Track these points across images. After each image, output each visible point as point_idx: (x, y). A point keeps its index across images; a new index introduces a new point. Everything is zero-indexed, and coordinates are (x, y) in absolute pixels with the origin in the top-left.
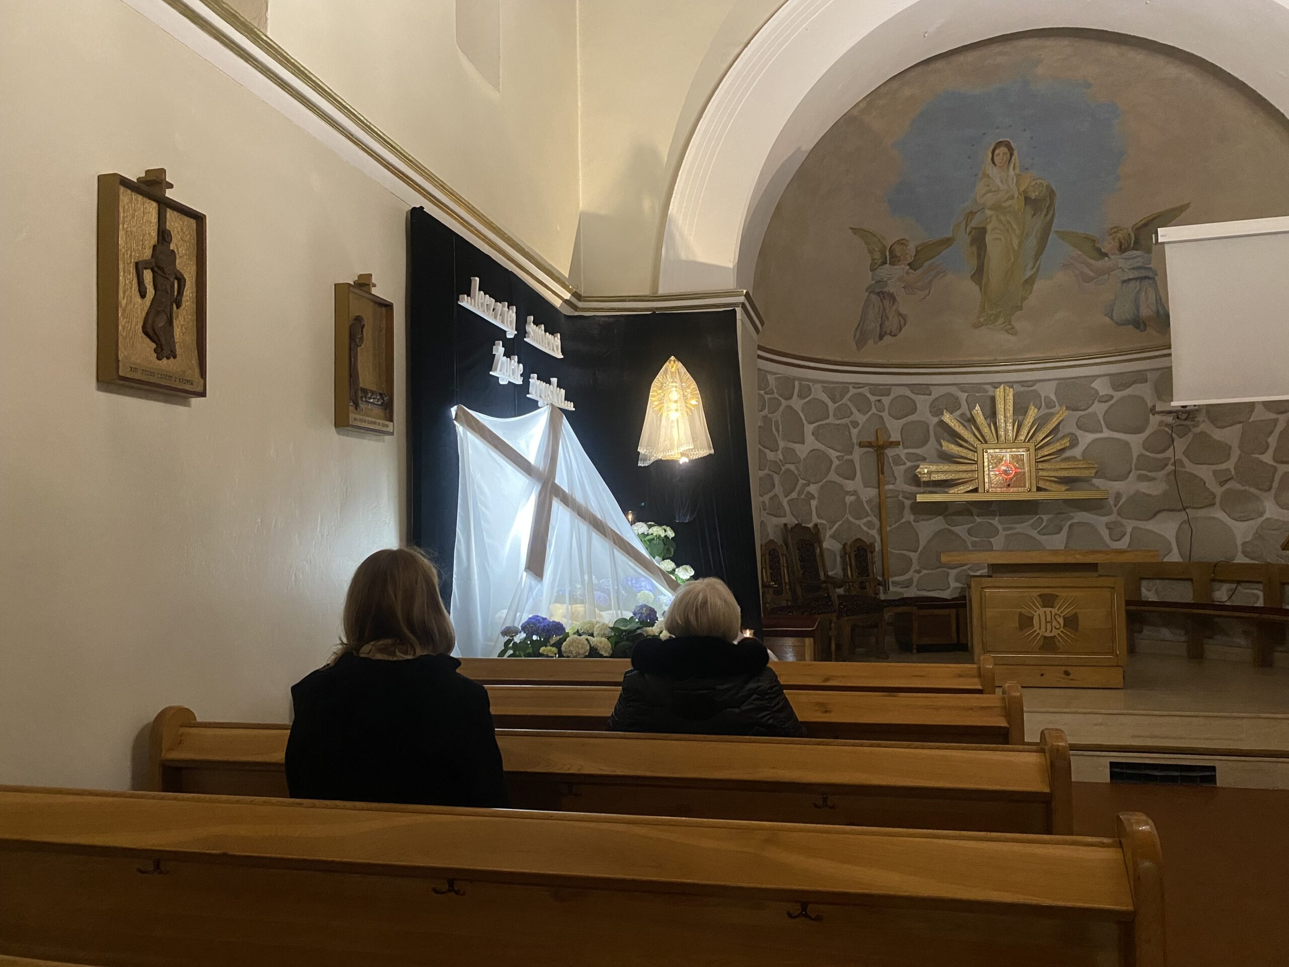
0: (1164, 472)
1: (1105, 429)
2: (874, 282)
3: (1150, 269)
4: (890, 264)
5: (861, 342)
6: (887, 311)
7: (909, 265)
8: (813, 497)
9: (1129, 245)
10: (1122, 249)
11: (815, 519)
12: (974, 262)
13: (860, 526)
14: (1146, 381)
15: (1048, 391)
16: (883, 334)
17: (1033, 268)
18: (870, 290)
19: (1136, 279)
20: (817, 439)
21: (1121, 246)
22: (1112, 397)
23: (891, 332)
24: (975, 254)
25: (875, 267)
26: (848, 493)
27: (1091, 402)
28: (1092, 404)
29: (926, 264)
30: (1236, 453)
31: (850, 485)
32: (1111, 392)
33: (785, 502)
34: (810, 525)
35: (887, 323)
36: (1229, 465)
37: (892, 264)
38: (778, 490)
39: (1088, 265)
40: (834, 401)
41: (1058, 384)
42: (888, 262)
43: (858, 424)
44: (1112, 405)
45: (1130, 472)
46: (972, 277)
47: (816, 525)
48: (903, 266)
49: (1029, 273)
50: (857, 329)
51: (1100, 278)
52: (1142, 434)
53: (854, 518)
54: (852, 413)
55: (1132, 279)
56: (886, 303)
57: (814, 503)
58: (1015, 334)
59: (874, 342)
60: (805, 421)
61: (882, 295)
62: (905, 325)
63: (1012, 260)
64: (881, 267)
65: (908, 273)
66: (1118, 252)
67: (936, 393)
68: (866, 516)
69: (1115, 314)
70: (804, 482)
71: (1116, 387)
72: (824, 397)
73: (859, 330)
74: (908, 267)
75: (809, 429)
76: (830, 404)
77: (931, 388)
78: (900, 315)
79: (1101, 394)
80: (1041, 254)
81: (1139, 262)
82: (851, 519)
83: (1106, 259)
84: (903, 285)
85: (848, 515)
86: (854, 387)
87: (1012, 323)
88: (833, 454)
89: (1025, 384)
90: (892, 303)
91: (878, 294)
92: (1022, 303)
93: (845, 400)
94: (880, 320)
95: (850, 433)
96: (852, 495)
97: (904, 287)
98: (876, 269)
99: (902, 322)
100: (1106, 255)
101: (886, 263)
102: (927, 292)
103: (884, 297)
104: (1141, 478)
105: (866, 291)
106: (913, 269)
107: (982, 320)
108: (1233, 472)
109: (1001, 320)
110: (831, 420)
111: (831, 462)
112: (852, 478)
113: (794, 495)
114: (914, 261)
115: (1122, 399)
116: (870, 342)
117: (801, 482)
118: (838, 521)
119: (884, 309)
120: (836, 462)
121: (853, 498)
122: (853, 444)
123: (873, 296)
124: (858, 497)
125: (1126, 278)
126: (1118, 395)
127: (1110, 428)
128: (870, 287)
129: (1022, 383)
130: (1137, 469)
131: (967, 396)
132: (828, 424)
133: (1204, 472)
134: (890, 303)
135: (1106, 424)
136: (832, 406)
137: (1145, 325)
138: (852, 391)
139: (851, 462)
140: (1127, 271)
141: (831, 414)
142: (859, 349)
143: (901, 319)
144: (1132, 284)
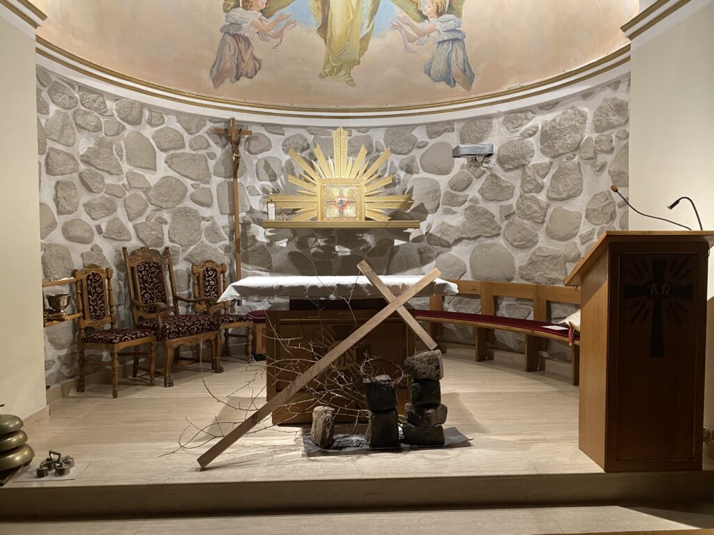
0: (464, 207)
1: (421, 171)
2: (228, 23)
3: (460, 31)
4: (243, 7)
5: (218, 79)
6: (243, 54)
7: (261, 11)
8: (166, 223)
9: (444, 10)
10: (439, 13)
11: (167, 243)
12: (320, 16)
13: (216, 249)
14: (453, 131)
15: (378, 137)
16: (239, 74)
17: (368, 27)
18: (225, 31)
19: (449, 40)
20: (170, 167)
21: (438, 11)
22: (427, 144)
23: (247, 74)
24: (320, 8)
25: (229, 8)
26: (204, 218)
27: (410, 148)
28: (412, 149)
29: (277, 14)
30: (517, 192)
31: (205, 212)
32: (427, 139)
33: (130, 226)
34: (161, 250)
35: (243, 65)
36: (513, 202)
37: (245, 8)
38: (121, 214)
39: (413, 27)
40: (189, 131)
41: (387, 131)
42: (241, 6)
43: (215, 156)
44: (428, 150)
45: (438, 207)
46: (319, 29)
47: (167, 248)
48: (255, 11)
49: (365, 32)
50: (214, 66)
51: (422, 38)
52: (447, 176)
53: (210, 242)
54: (209, 145)
55: (446, 41)
56: (242, 46)
57: (166, 228)
58: (353, 85)
59: (231, 81)
60: (157, 149)
61: (236, 37)
62: (259, 69)
63: (352, 17)
64: (233, 9)
65: (260, 20)
66: (436, 16)
67: (289, 133)
68: (221, 240)
69: (432, 72)
70: (154, 207)
71: (431, 135)
72: (178, 127)
73: (216, 67)
74: (261, 14)
75: (161, 157)
76: (185, 135)
77: (284, 129)
78: (255, 59)
79: (419, 141)
80: (375, 14)
81: (451, 25)
82: (207, 242)
83: (427, 21)
84: (257, 30)
85: (203, 239)
86: (210, 121)
87: (351, 75)
88: (188, 182)
89: (361, 130)
90: (247, 47)
91: (235, 36)
92: (360, 57)
93: (201, 133)
94: (236, 61)
95: (207, 163)
96: (208, 220)
97: (258, 33)
98: (229, 11)
99: (258, 65)
100: (426, 18)
101: (239, 6)
102: (279, 40)
103: (239, 40)
104: (447, 212)
105: (221, 31)
106: (265, 16)
107: (326, 71)
108: (515, 208)
109: (343, 72)
110: (187, 150)
111: (186, 190)
112: (208, 205)
113: (142, 220)
114: (265, 8)
115: (434, 145)
116: (227, 80)
117: (151, 207)
118: (192, 245)
119: (240, 52)
120: (191, 190)
121: (208, 224)
122: (210, 174)
123: (229, 38)
124: (214, 223)
125: (441, 40)
126: (431, 142)
127: (425, 170)
128: (225, 26)
129: (358, 129)
130: (444, 204)
131: (314, 138)
132: (183, 154)
133: (493, 208)
134: (245, 45)
135: (422, 167)
136: (187, 138)
137: (455, 82)
138: (210, 125)
139: (209, 190)
140: (442, 33)
141: (187, 144)
142: (216, 86)
143: (256, 63)
144: (445, 45)
